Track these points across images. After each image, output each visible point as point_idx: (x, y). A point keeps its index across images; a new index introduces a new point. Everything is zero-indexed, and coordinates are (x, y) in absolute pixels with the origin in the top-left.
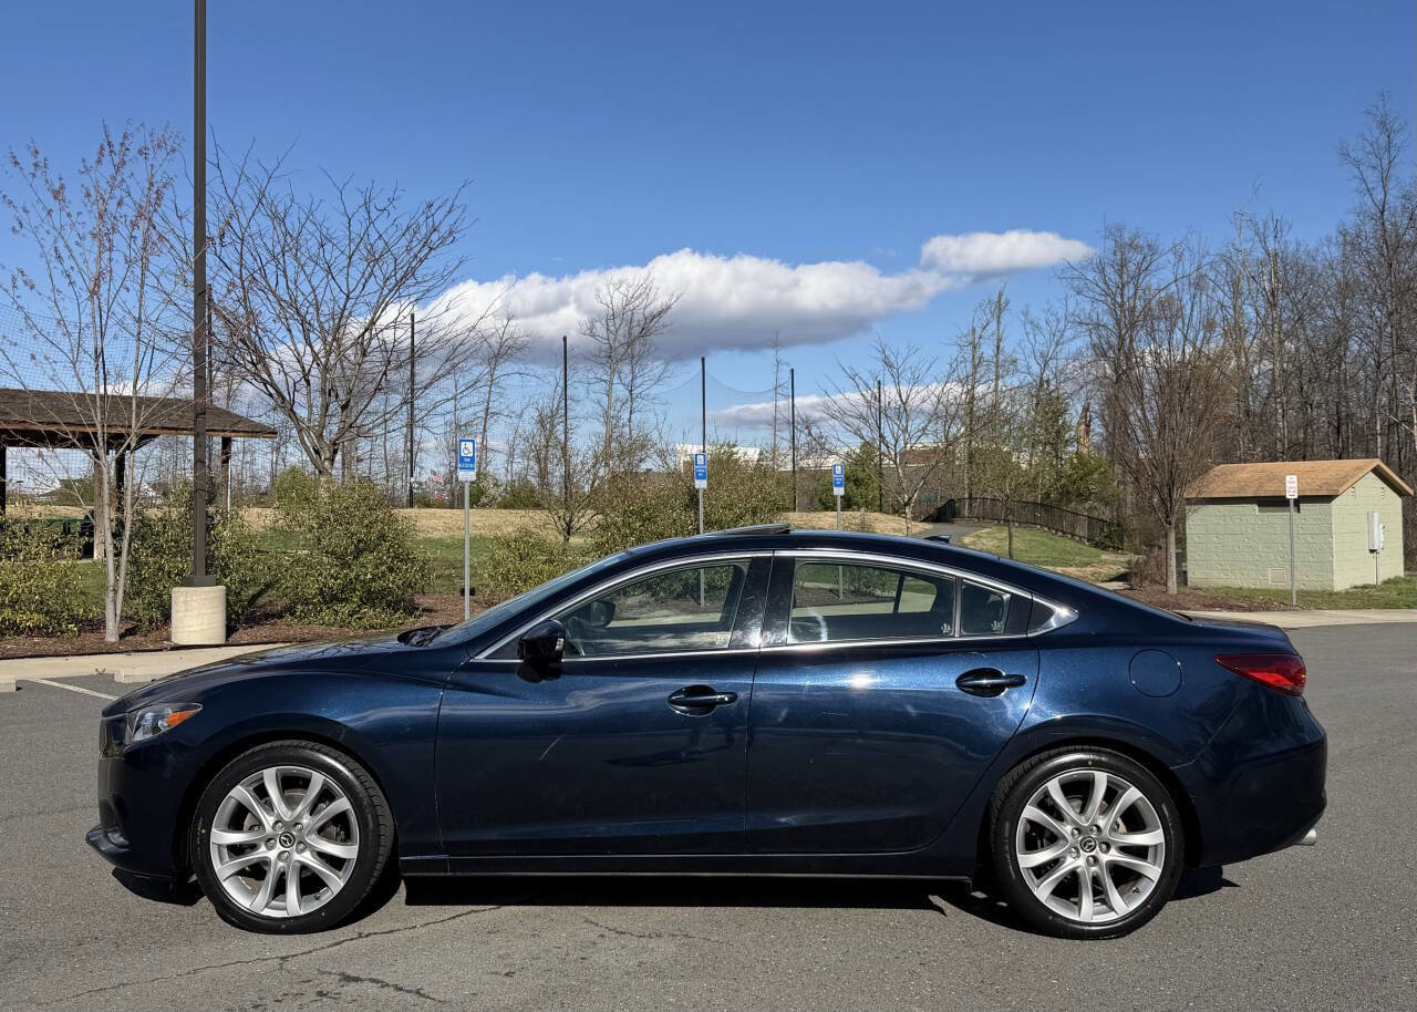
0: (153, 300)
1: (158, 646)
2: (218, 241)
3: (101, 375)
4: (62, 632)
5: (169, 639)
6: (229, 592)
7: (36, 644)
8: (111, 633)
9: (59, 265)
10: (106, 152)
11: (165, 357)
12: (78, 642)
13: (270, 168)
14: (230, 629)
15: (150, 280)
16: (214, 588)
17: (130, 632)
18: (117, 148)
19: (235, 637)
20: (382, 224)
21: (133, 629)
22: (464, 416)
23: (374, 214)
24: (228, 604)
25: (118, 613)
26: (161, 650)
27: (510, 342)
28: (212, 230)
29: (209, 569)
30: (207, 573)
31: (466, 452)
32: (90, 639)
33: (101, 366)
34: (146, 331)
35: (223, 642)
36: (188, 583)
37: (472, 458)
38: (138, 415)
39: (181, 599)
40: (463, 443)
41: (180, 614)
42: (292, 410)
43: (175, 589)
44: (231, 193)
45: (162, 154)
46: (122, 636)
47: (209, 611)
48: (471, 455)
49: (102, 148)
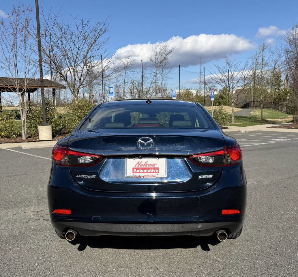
0: (28, 51)
1: (36, 140)
2: (44, 35)
3: (17, 72)
4: (12, 137)
5: (38, 139)
6: (52, 127)
7: (6, 140)
8: (24, 138)
9: (3, 42)
10: (14, 12)
11: (32, 66)
12: (16, 140)
13: (56, 14)
14: (54, 136)
15: (28, 46)
16: (49, 126)
17: (29, 137)
18: (17, 11)
19: (55, 138)
20: (86, 28)
21: (30, 136)
22: (119, 83)
23: (84, 25)
24: (53, 130)
25: (25, 132)
26: (36, 141)
27: (130, 63)
28: (42, 32)
29: (47, 121)
30: (47, 122)
31: (111, 90)
32: (19, 139)
33: (16, 69)
34: (27, 60)
35: (51, 139)
36: (42, 125)
37: (113, 92)
38: (26, 82)
39: (41, 129)
40: (110, 88)
41: (41, 133)
42: (66, 80)
43: (39, 126)
44: (47, 22)
45: (28, 12)
46: (26, 138)
47: (48, 132)
48: (112, 91)
49: (13, 11)
